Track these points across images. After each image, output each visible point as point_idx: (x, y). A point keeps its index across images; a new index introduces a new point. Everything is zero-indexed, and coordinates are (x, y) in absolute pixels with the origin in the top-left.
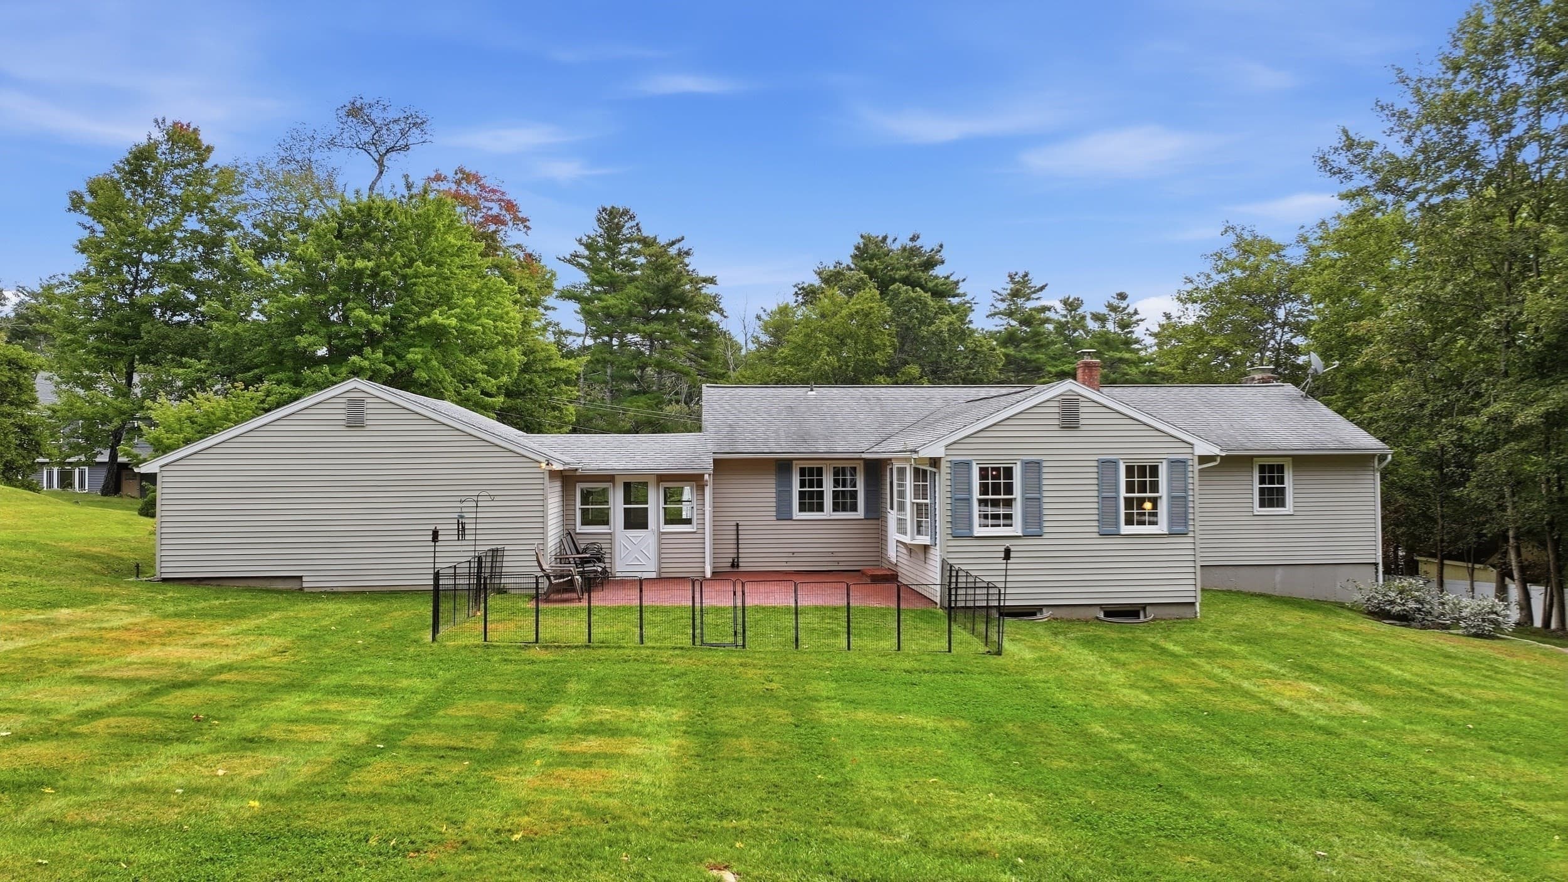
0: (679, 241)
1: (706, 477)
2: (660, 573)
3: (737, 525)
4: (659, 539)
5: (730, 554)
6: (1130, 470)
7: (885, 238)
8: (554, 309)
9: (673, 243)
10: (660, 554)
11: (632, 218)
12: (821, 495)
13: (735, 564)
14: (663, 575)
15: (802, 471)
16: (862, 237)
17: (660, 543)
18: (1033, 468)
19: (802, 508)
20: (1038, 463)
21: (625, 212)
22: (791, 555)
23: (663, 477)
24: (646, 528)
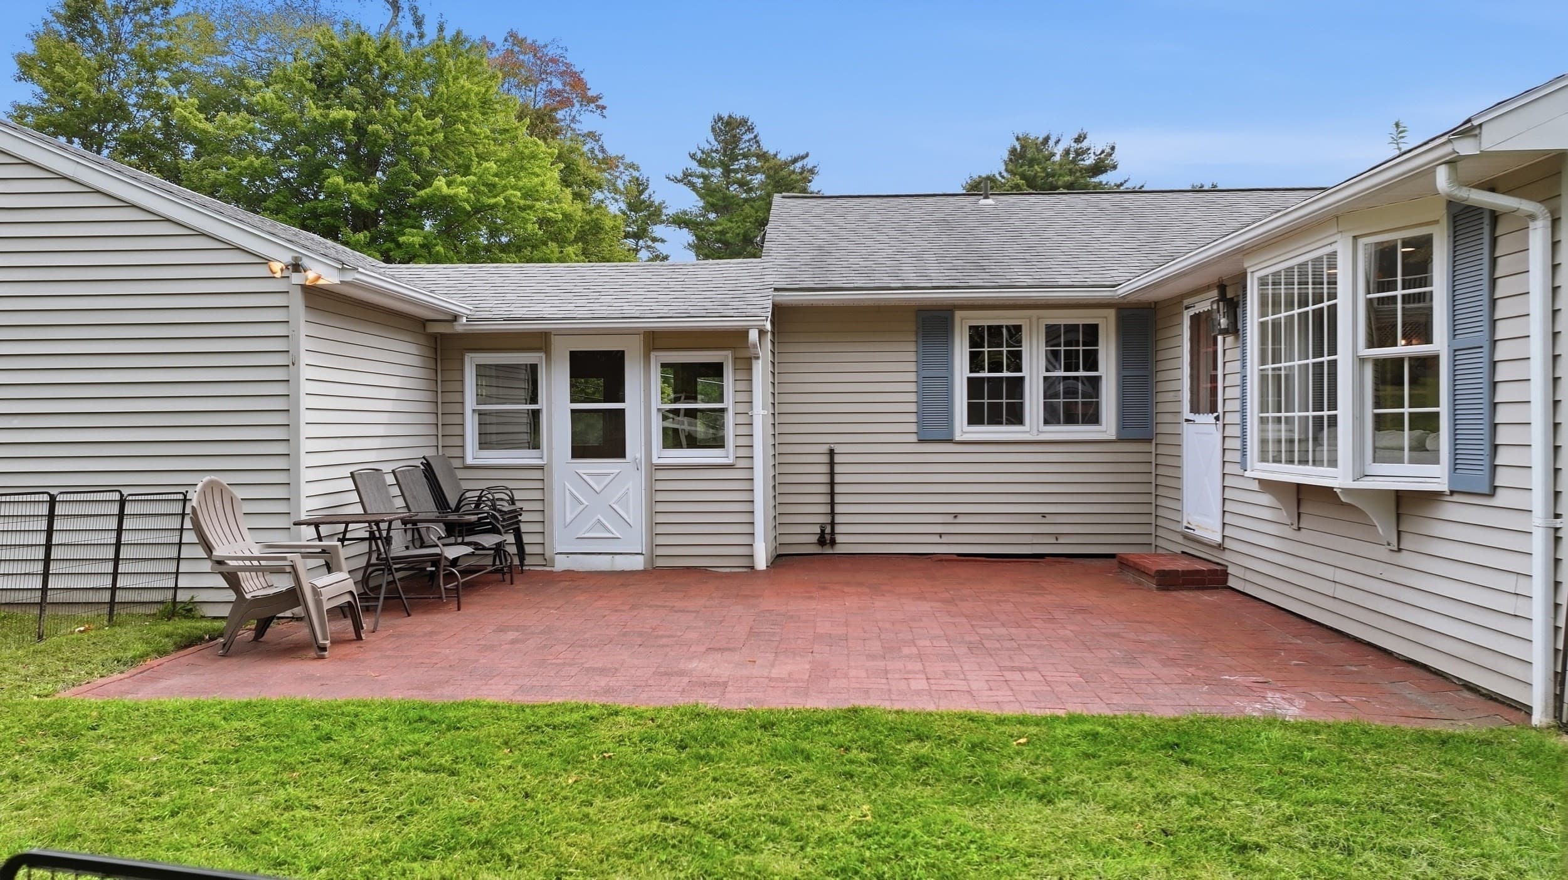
0: (803, 158)
1: (753, 335)
2: (652, 557)
3: (832, 453)
4: (651, 481)
5: (814, 514)
7: (1046, 140)
8: (663, 241)
9: (795, 161)
10: (652, 513)
11: (750, 129)
12: (1017, 385)
13: (826, 538)
14: (660, 563)
15: (977, 336)
16: (1018, 139)
17: (652, 491)
19: (975, 417)
21: (743, 122)
22: (950, 519)
23: (655, 340)
24: (622, 455)
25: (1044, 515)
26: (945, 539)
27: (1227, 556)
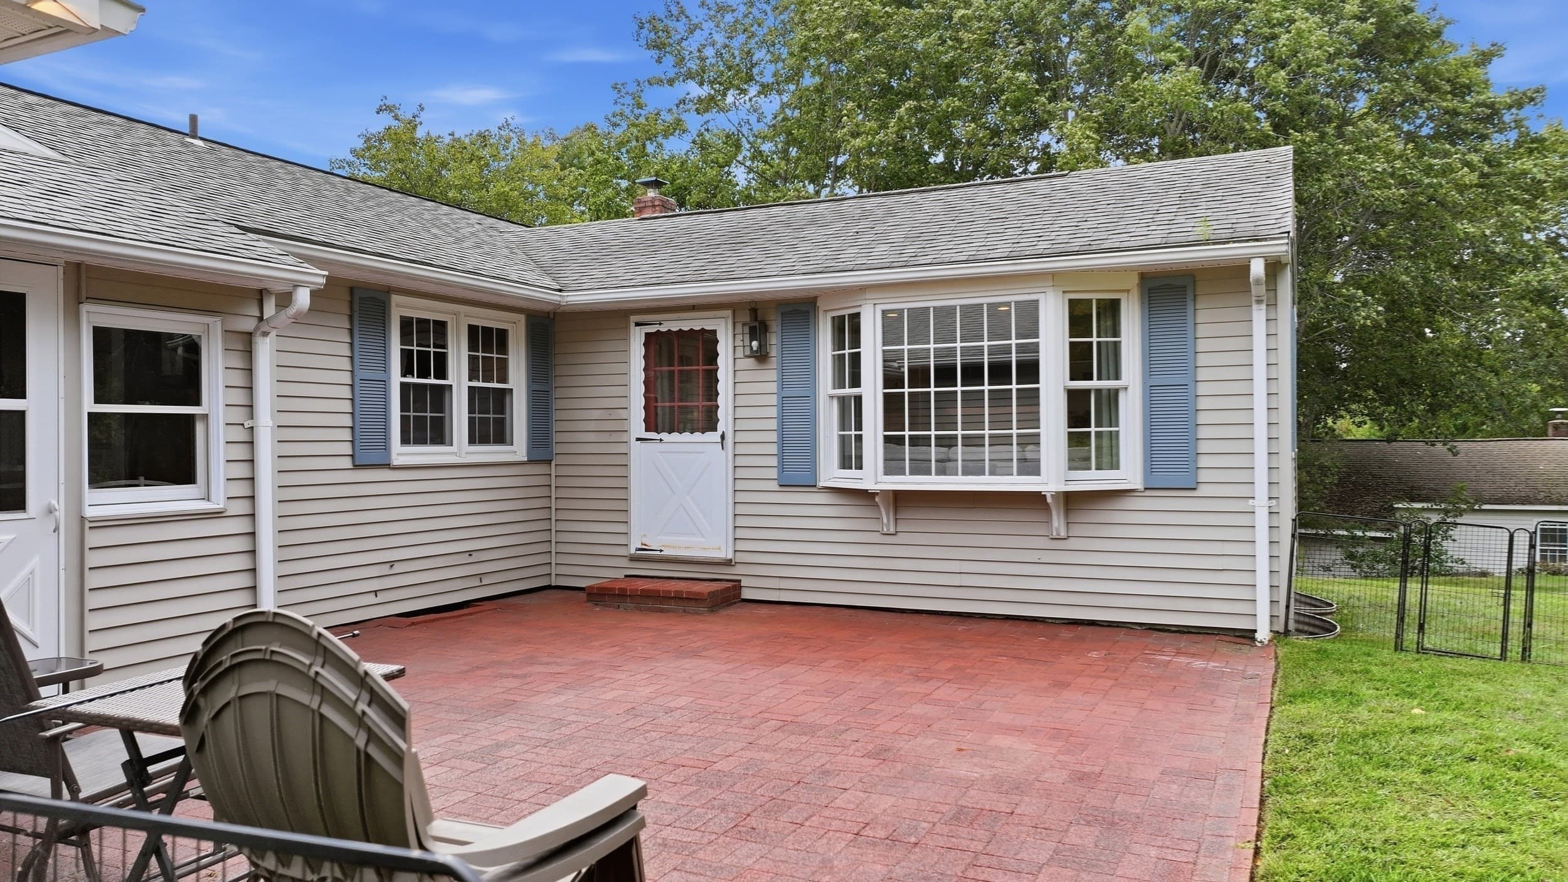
4: (82, 551)
12: (445, 395)
15: (407, 331)
19: (407, 435)
22: (385, 569)
24: (20, 506)
25: (470, 553)
26: (381, 598)
27: (739, 570)
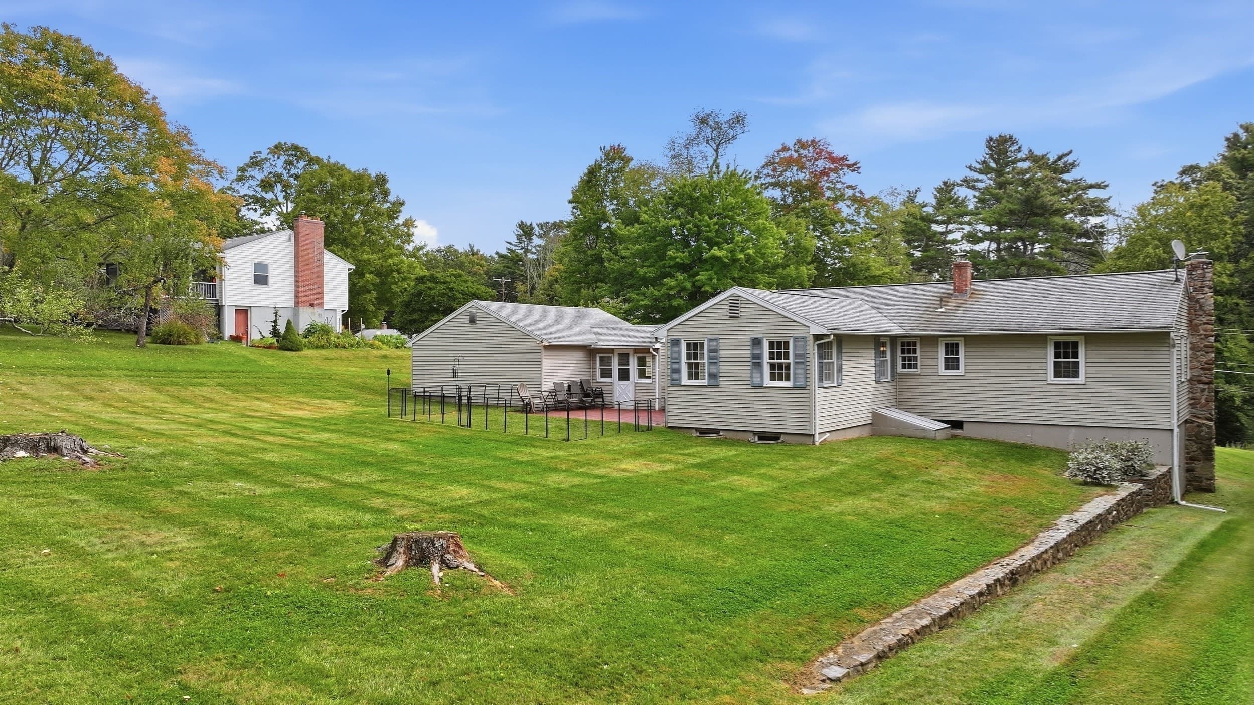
2: (635, 406)
4: (635, 386)
6: (771, 345)
10: (635, 395)
11: (1014, 142)
14: (637, 408)
17: (635, 389)
18: (714, 342)
20: (715, 340)
21: (1009, 139)
23: (636, 351)
24: (628, 379)
